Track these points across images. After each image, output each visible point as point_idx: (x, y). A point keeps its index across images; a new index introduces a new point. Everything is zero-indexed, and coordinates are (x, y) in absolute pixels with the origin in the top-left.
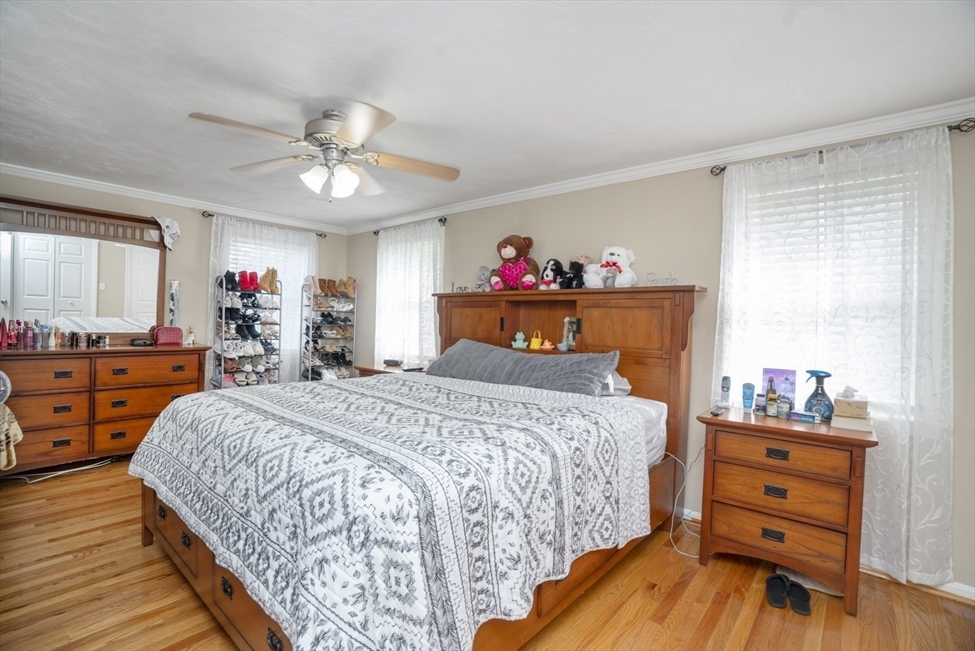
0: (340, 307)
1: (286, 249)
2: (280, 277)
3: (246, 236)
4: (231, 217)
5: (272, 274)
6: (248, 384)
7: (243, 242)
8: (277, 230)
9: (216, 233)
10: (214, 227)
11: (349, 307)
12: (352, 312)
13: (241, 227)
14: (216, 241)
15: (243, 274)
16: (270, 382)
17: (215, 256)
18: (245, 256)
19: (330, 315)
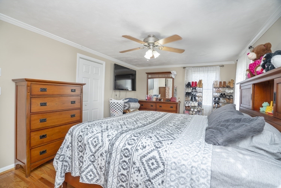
0: (228, 91)
1: (208, 73)
2: (203, 82)
3: (195, 71)
4: (190, 67)
5: (200, 81)
6: (192, 114)
7: (194, 73)
8: (204, 68)
9: (186, 72)
10: (186, 71)
11: (232, 91)
12: (233, 93)
13: (193, 69)
14: (186, 74)
15: (193, 83)
16: (199, 114)
17: (186, 78)
18: (194, 77)
19: (224, 94)
